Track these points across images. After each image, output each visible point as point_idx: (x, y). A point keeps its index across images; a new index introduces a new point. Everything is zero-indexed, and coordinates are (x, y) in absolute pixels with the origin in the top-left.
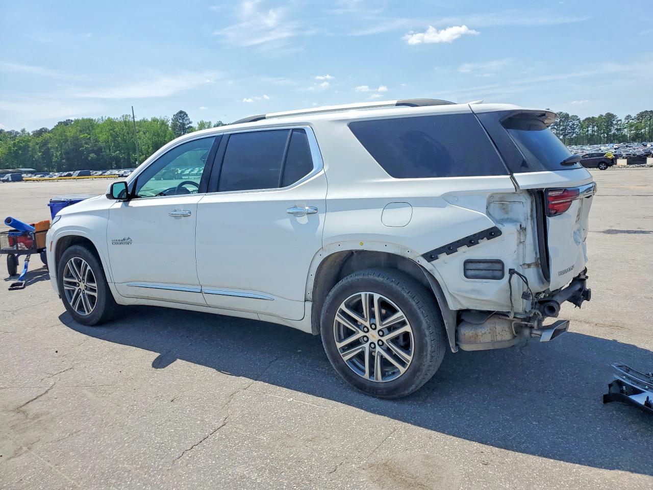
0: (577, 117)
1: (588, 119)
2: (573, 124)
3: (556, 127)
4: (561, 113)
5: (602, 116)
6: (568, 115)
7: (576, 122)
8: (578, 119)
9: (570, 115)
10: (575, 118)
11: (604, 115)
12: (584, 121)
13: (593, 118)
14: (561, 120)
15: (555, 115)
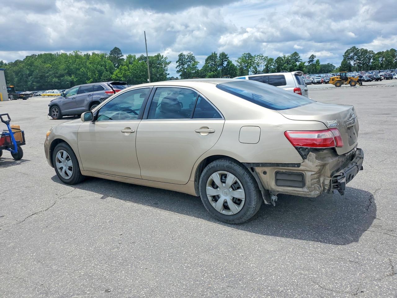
0: (372, 51)
1: (379, 53)
2: (370, 57)
4: (362, 49)
5: (387, 51)
7: (371, 55)
9: (368, 51)
11: (390, 50)
12: (377, 54)
14: (361, 54)
15: (358, 51)
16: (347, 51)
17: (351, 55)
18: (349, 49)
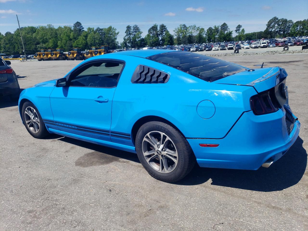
0: (291, 21)
1: (298, 22)
2: (289, 25)
3: (279, 27)
4: (283, 19)
5: (305, 20)
6: (287, 20)
7: (291, 24)
8: (293, 22)
9: (288, 20)
10: (290, 21)
11: (307, 19)
12: (295, 23)
13: (300, 21)
14: (282, 23)
15: (279, 20)
16: (270, 20)
17: (273, 24)
18: (272, 18)
